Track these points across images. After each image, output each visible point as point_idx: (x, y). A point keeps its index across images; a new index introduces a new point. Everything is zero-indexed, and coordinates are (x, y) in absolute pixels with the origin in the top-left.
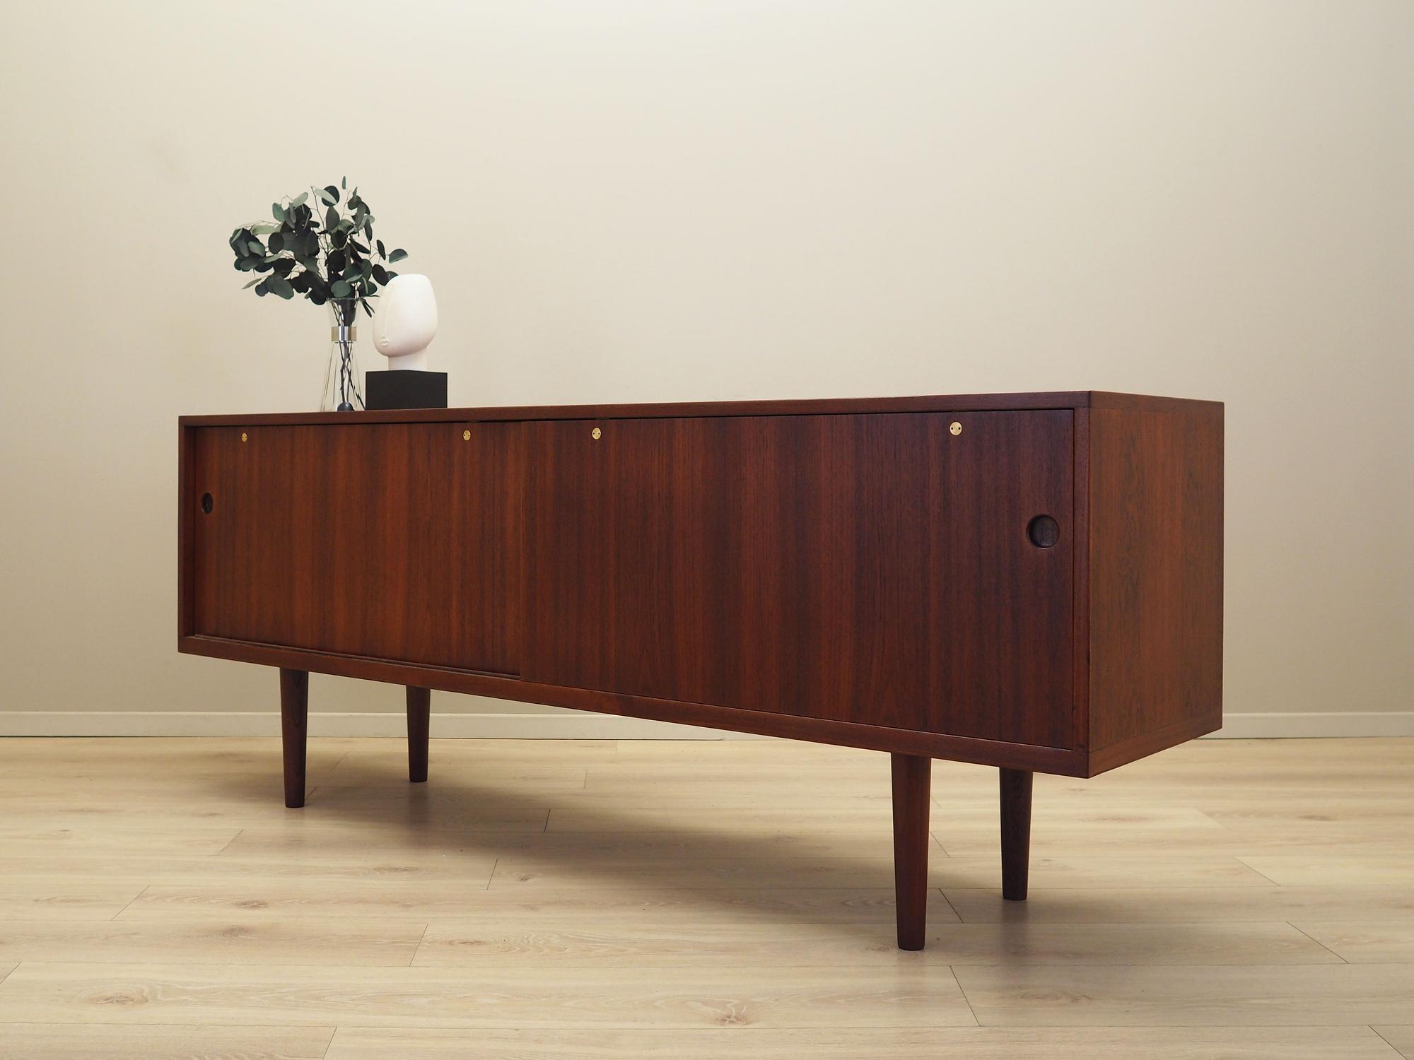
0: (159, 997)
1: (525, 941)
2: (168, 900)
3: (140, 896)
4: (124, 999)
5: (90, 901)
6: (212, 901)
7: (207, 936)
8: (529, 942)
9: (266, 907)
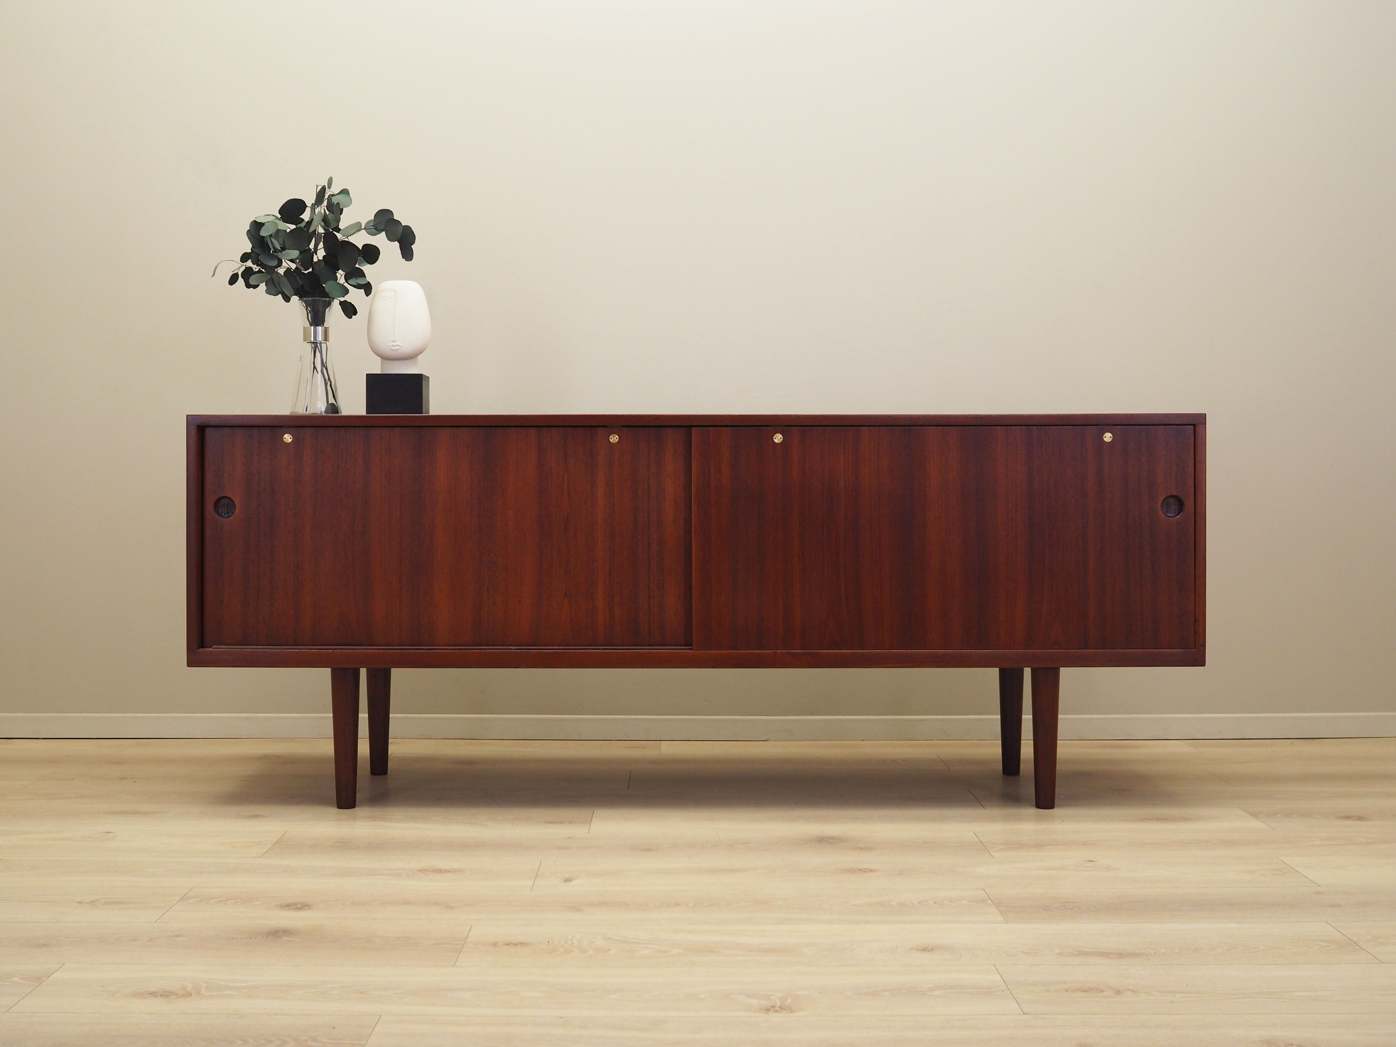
0: (203, 992)
1: (570, 943)
2: (212, 902)
3: (184, 898)
4: (168, 993)
5: (134, 903)
6: (256, 903)
7: (250, 938)
8: (573, 943)
9: (310, 909)
